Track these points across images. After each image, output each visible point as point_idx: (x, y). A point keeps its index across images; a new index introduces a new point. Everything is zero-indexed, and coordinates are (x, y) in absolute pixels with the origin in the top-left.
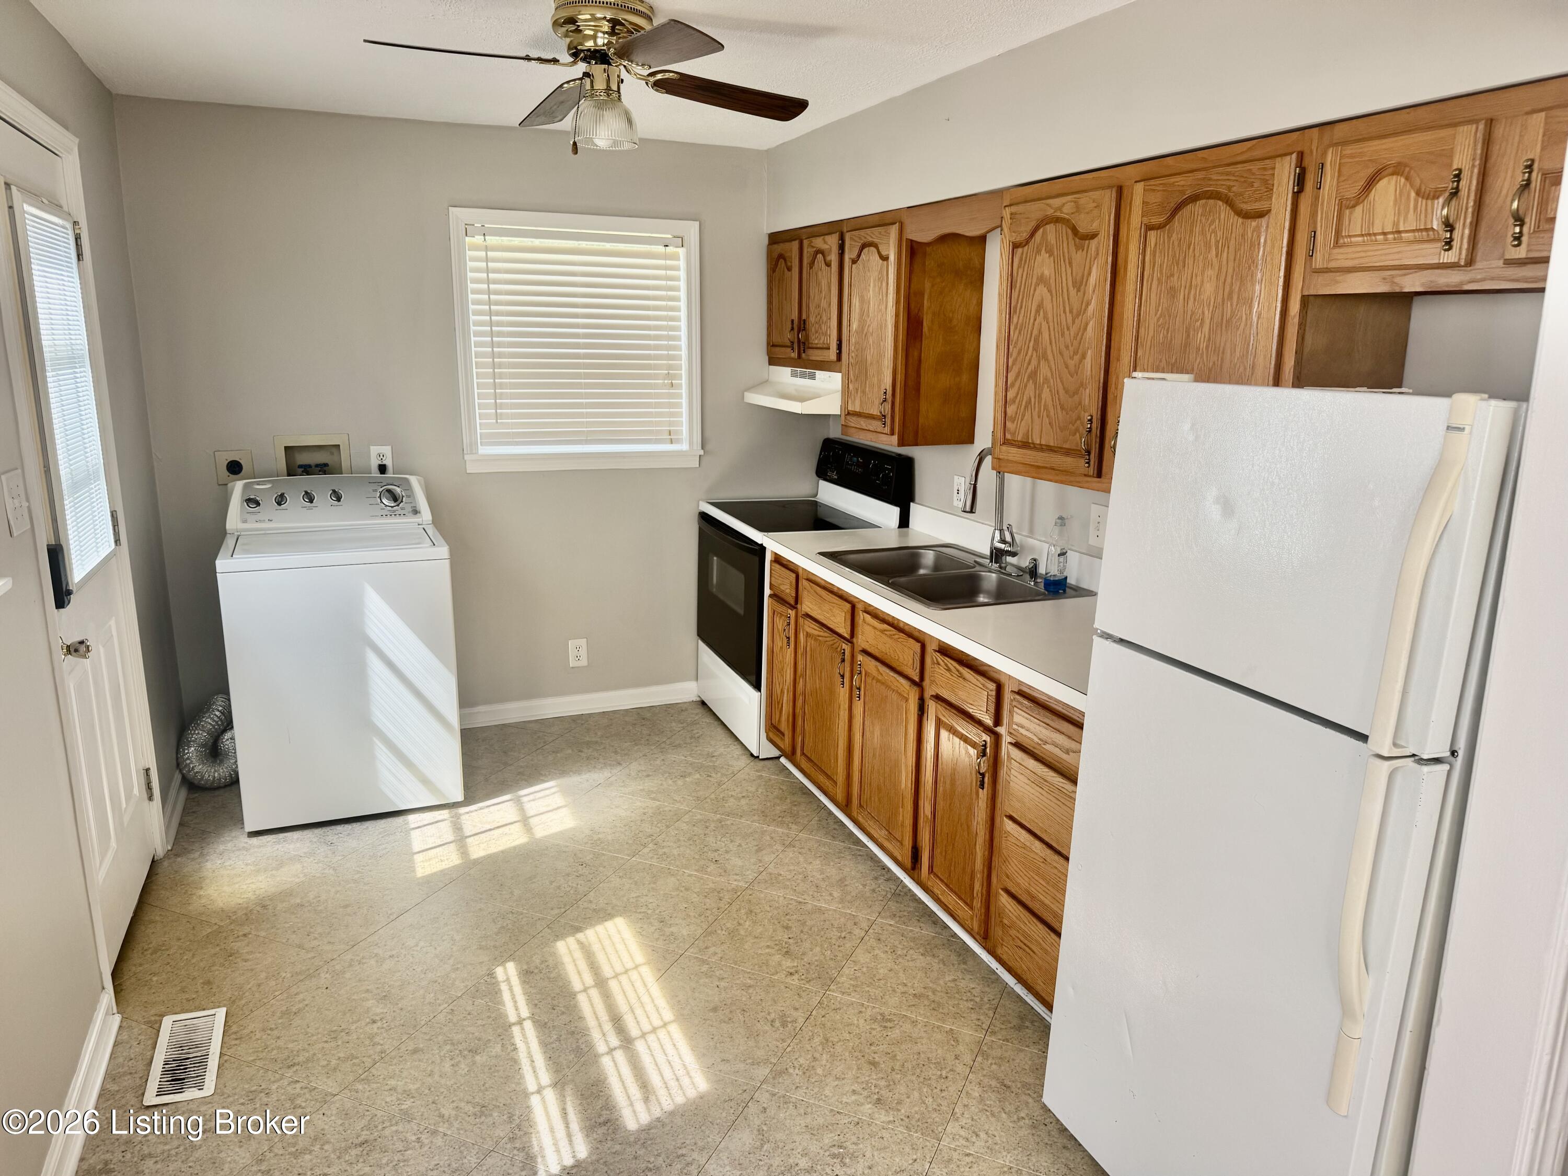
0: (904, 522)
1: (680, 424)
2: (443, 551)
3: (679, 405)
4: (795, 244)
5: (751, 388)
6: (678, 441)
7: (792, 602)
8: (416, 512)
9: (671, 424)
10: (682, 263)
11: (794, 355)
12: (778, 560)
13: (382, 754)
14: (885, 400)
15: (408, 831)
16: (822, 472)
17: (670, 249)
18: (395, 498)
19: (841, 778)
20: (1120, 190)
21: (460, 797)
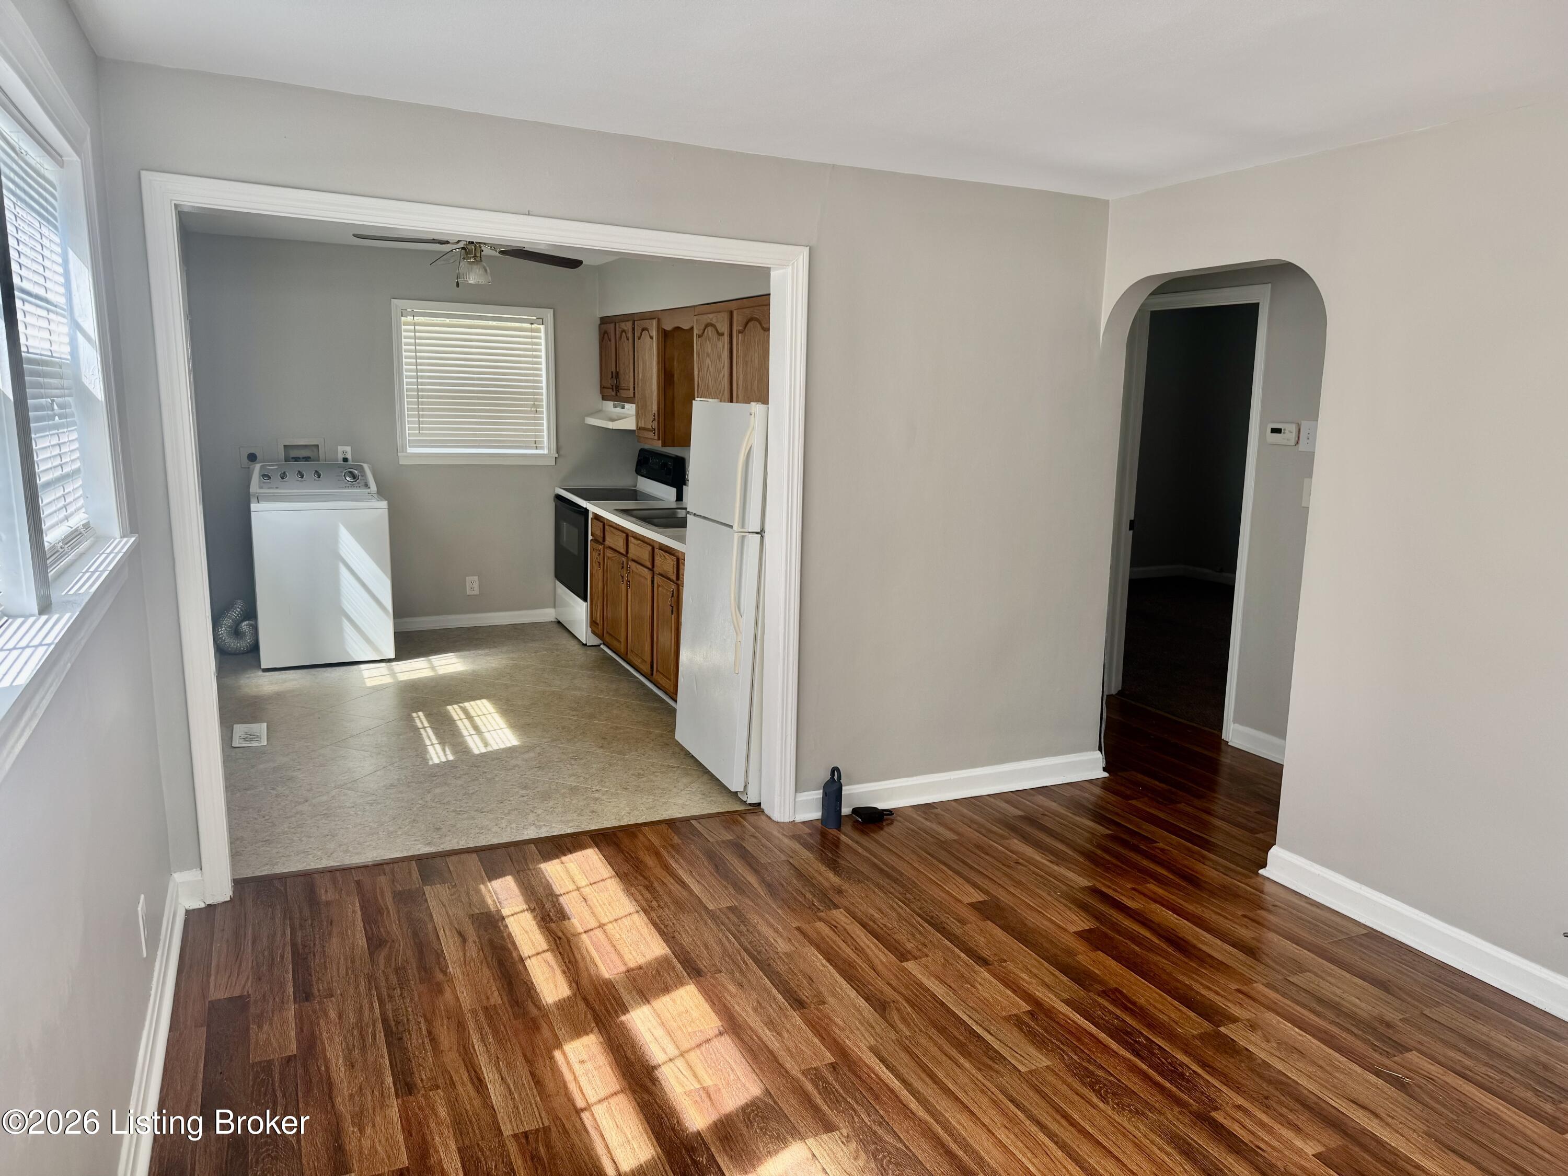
0: (680, 497)
1: (542, 437)
2: (384, 504)
3: (542, 425)
4: (612, 326)
5: (591, 414)
6: (542, 448)
7: (601, 541)
8: (367, 485)
9: (536, 436)
10: (542, 335)
11: (614, 393)
12: (597, 517)
13: (346, 625)
14: (654, 420)
15: (361, 671)
16: (638, 472)
17: (534, 326)
18: (354, 476)
21: (392, 656)
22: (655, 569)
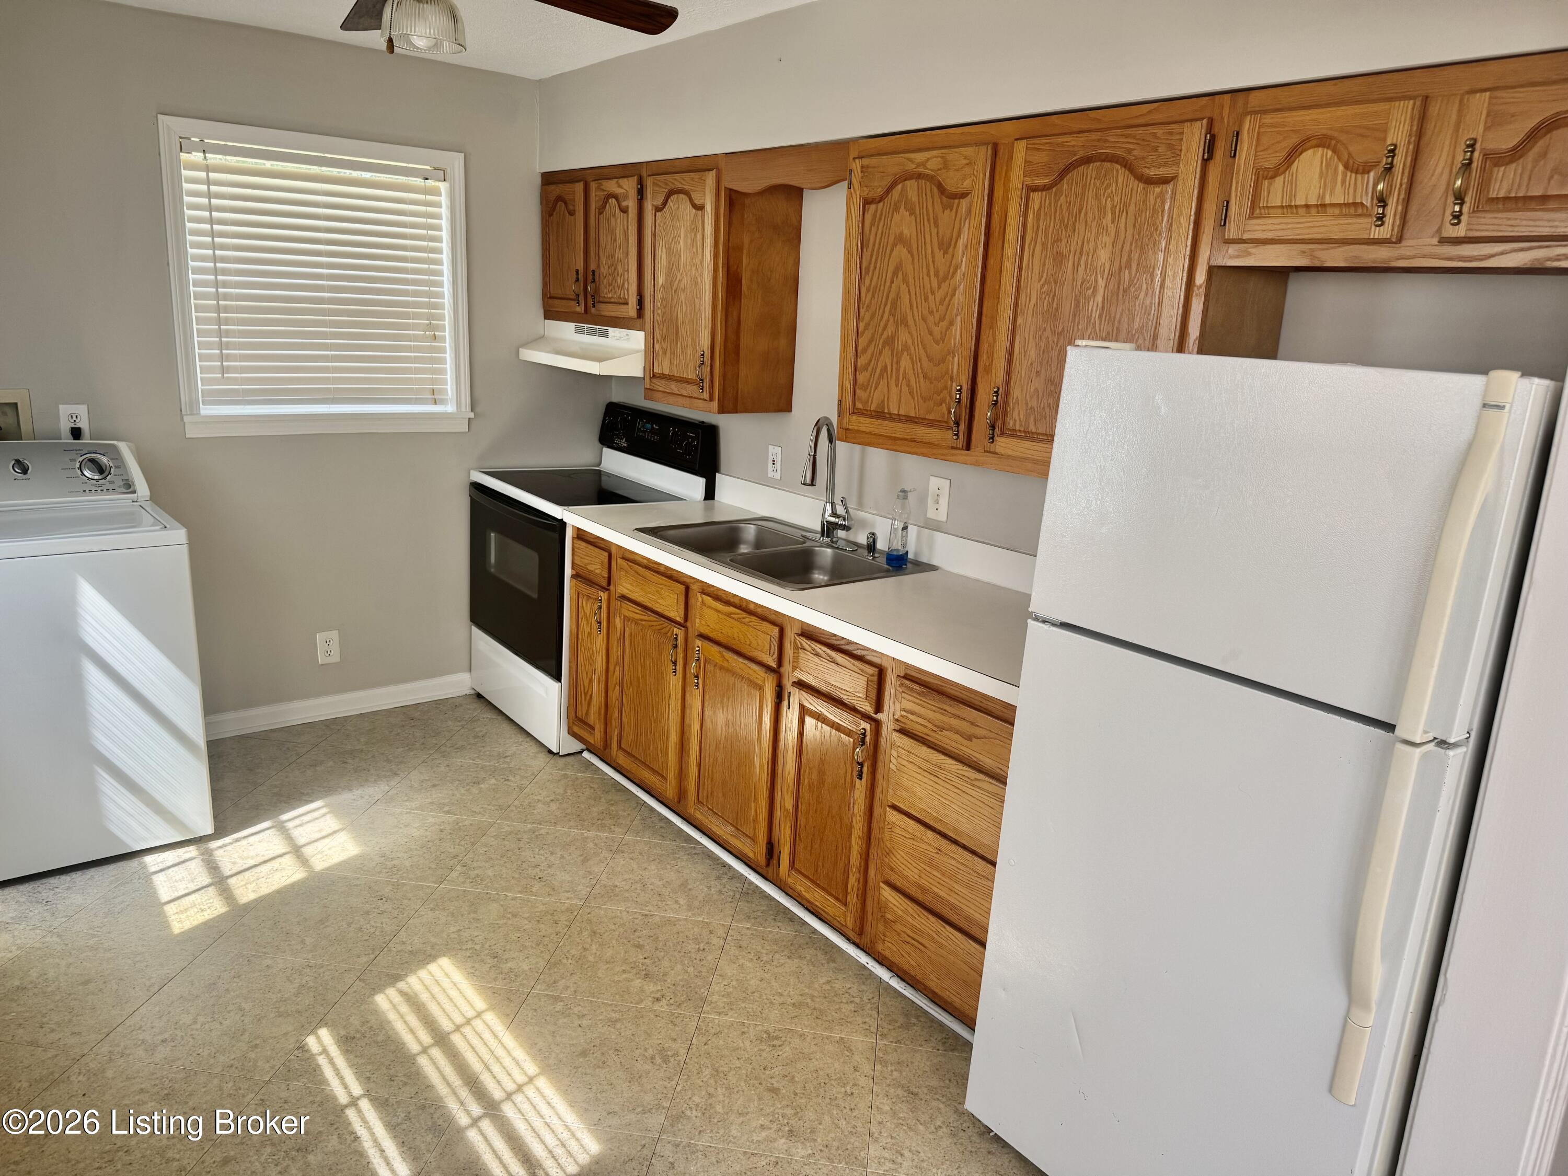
0: (710, 494)
1: (444, 382)
2: (180, 535)
3: (443, 361)
4: (579, 187)
5: (527, 344)
6: (443, 402)
7: (604, 584)
8: (129, 486)
9: (433, 381)
10: (444, 199)
11: (580, 309)
12: (581, 535)
13: (108, 785)
14: (702, 363)
15: (147, 877)
16: (607, 438)
17: (430, 183)
18: (101, 469)
19: (672, 774)
20: (995, 148)
21: (209, 830)
22: (786, 669)
